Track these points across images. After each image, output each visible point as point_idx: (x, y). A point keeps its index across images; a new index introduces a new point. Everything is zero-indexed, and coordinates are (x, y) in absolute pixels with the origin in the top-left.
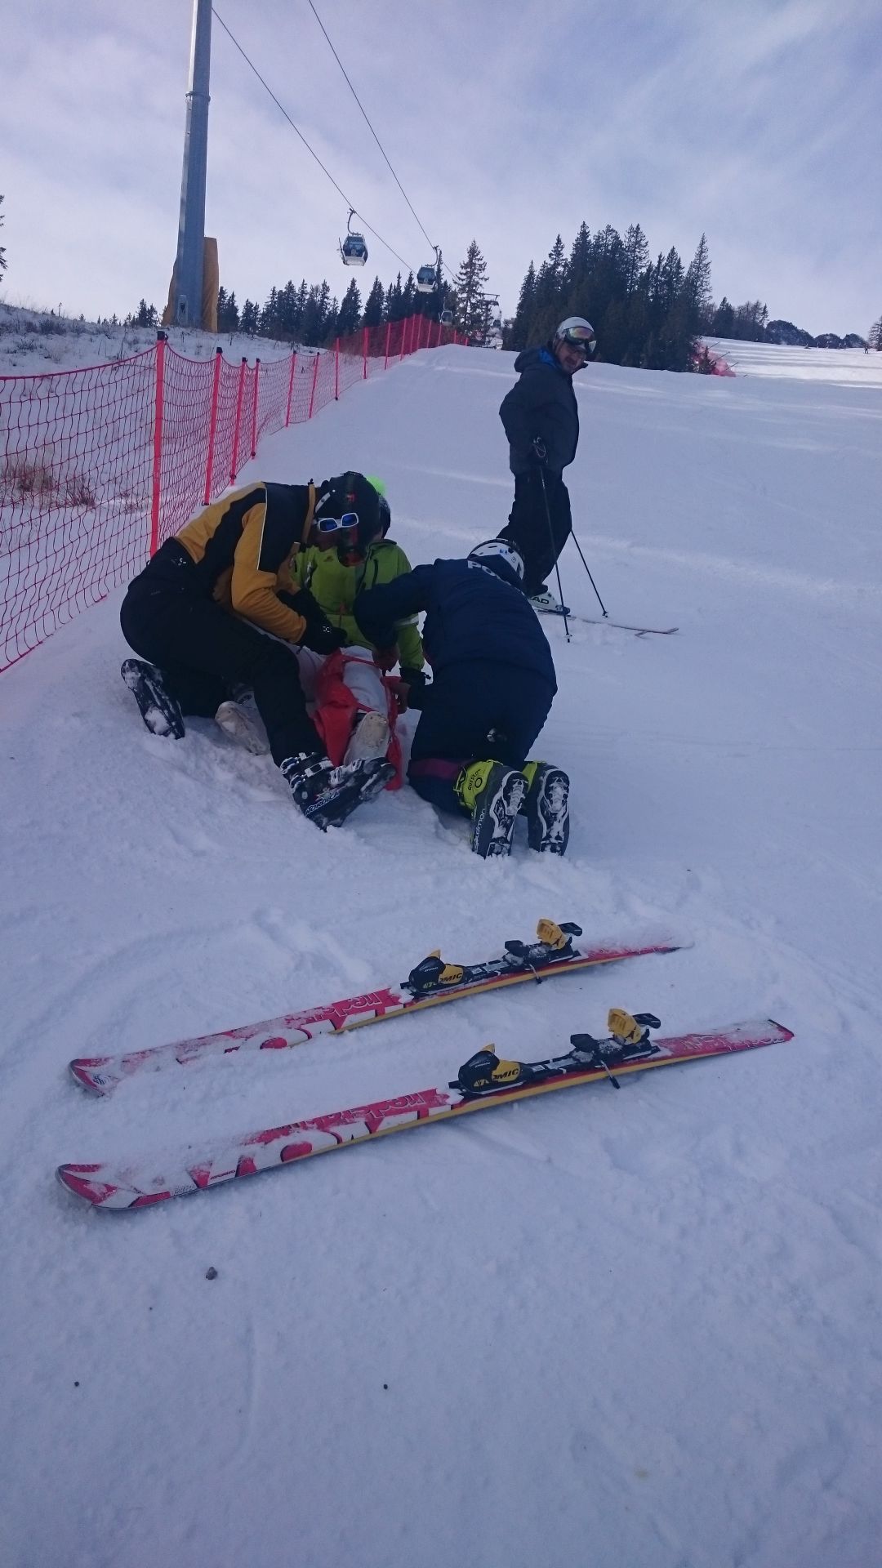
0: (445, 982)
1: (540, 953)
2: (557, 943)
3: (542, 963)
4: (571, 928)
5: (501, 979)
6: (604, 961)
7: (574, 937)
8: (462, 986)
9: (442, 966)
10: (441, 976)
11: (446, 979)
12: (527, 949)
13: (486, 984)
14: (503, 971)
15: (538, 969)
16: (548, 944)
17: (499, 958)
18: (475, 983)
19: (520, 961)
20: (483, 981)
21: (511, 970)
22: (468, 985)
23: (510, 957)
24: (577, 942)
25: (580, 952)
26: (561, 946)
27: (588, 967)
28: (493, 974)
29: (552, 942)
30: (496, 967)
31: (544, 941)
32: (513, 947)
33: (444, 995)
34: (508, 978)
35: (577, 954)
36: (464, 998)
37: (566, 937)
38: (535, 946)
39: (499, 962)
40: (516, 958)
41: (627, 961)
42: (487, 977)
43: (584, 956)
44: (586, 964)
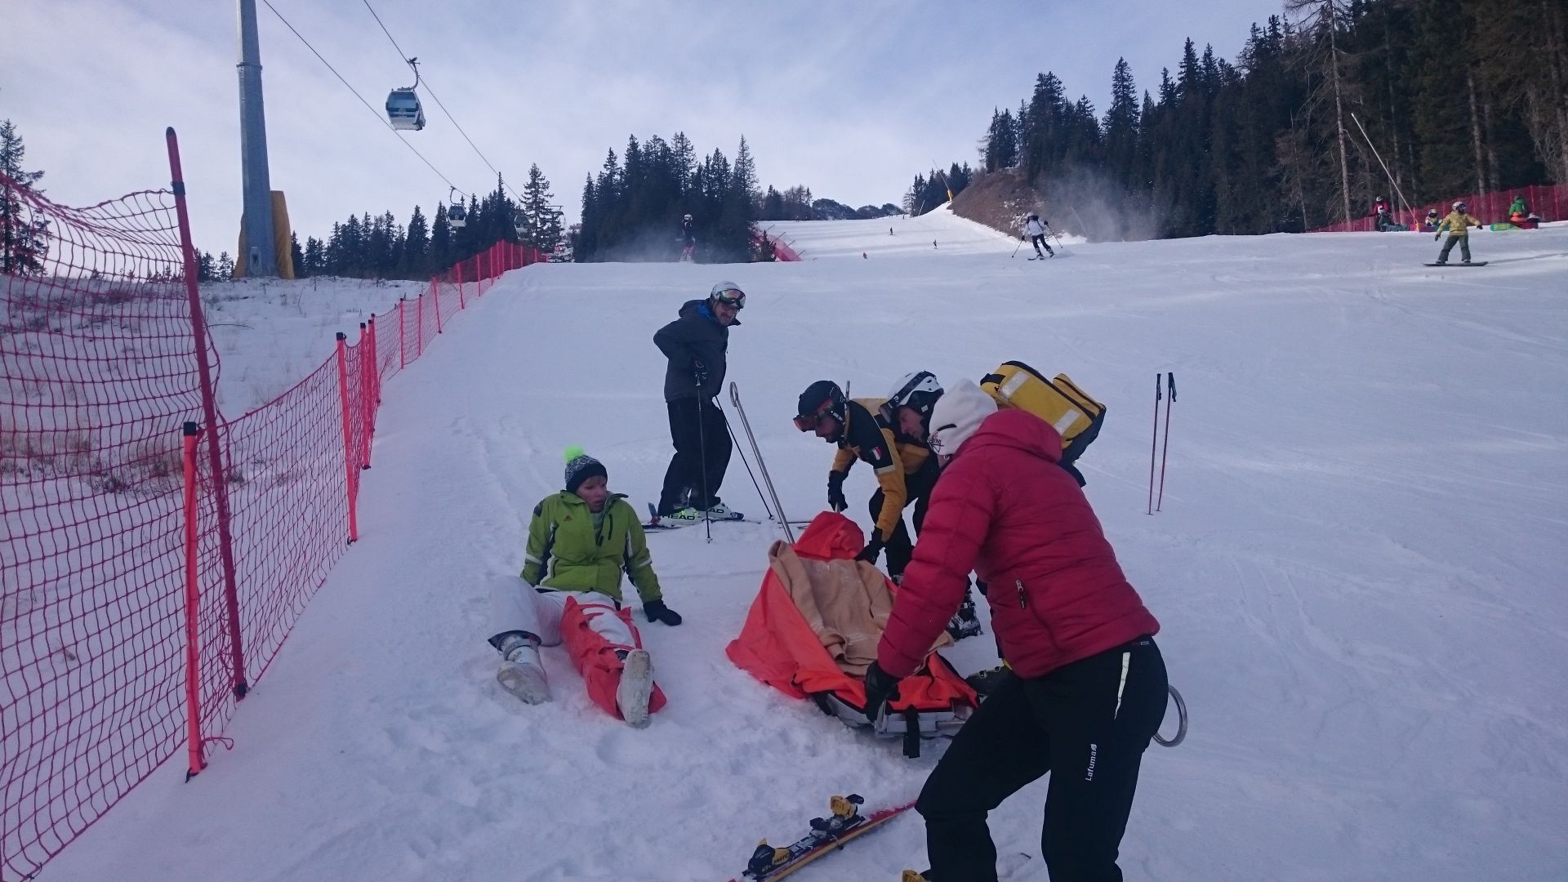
0: (778, 863)
1: (837, 825)
2: (848, 813)
3: (841, 833)
4: (855, 799)
5: (814, 852)
6: (883, 820)
7: (859, 806)
8: (788, 864)
9: (772, 851)
10: (774, 859)
11: (778, 860)
12: (828, 822)
13: (806, 858)
14: (814, 845)
15: (839, 838)
16: (841, 816)
17: (807, 835)
18: (797, 860)
19: (824, 834)
20: (802, 856)
21: (820, 843)
22: (792, 863)
23: (815, 833)
24: (862, 809)
25: (865, 817)
26: (851, 815)
27: (870, 829)
28: (808, 849)
29: (844, 813)
30: (808, 843)
31: (838, 813)
32: (816, 823)
33: (777, 874)
34: (819, 850)
35: (863, 819)
36: (791, 874)
37: (854, 806)
38: (832, 819)
39: (808, 838)
40: (820, 832)
41: (899, 816)
42: (804, 853)
43: (868, 820)
44: (871, 826)
